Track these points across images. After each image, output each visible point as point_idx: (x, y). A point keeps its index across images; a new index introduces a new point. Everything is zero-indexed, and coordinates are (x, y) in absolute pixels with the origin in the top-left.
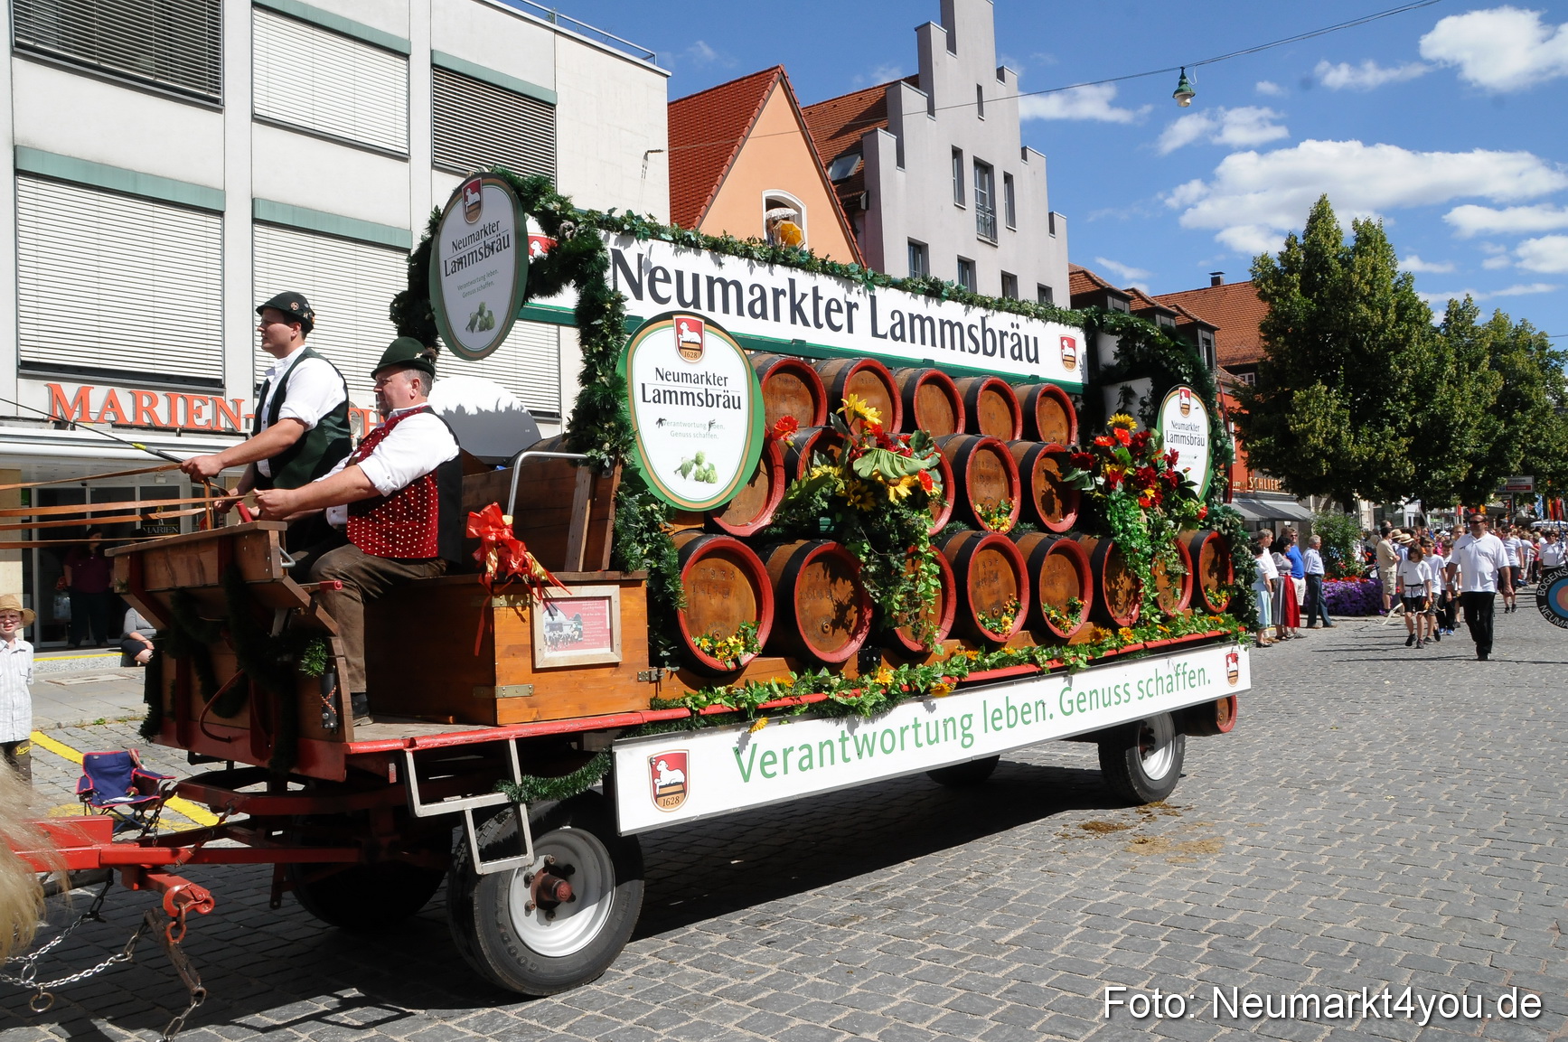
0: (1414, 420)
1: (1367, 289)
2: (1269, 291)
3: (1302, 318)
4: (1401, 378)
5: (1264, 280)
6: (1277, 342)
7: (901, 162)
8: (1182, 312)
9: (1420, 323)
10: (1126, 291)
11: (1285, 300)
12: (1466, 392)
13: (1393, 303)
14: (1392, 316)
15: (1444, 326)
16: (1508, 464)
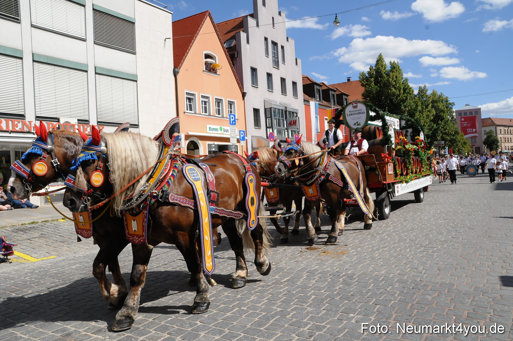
1: (394, 83)
2: (365, 84)
3: (374, 92)
4: (405, 111)
5: (363, 80)
6: (367, 100)
7: (248, 42)
8: (338, 90)
9: (410, 94)
10: (320, 83)
11: (369, 86)
12: (424, 115)
13: (402, 87)
14: (402, 91)
15: (418, 94)
16: (437, 137)
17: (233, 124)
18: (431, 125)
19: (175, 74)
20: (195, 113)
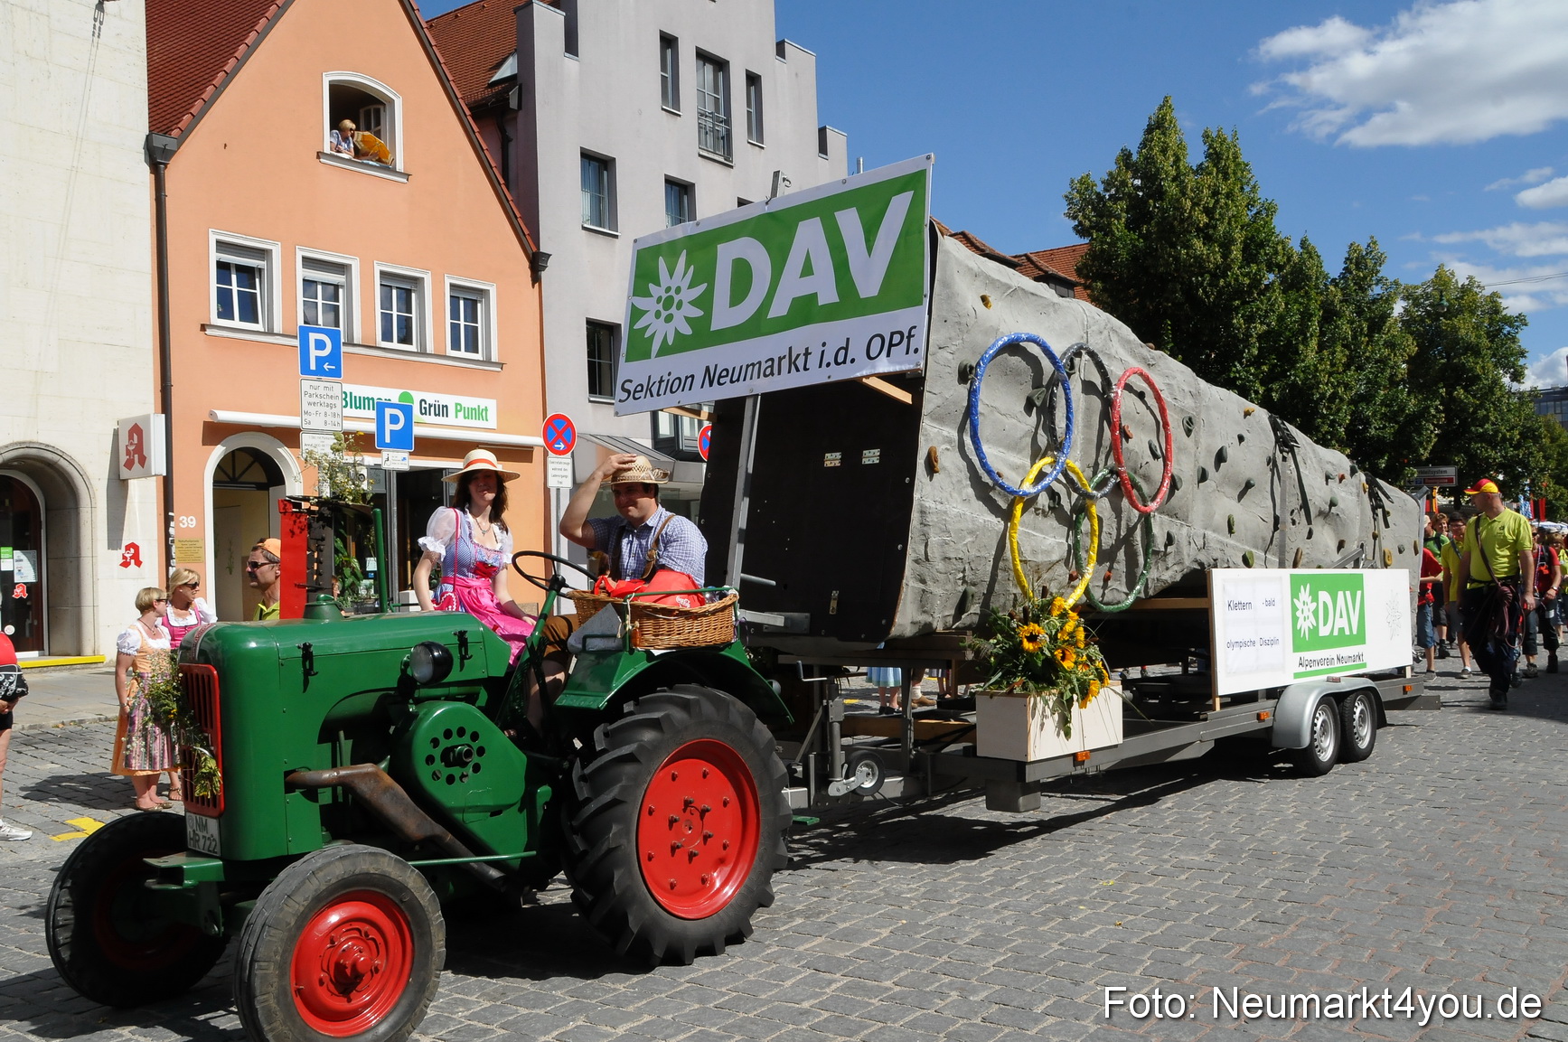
0: (1269, 391)
1: (1205, 219)
2: (1087, 223)
3: (1124, 255)
4: (1248, 336)
5: (1082, 209)
7: (572, 48)
8: (1032, 262)
11: (1106, 234)
15: (1343, 276)
16: (1416, 451)
17: (320, 372)
18: (1395, 398)
19: (157, 159)
20: (270, 333)
